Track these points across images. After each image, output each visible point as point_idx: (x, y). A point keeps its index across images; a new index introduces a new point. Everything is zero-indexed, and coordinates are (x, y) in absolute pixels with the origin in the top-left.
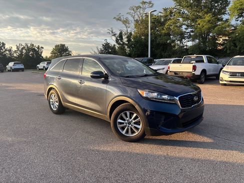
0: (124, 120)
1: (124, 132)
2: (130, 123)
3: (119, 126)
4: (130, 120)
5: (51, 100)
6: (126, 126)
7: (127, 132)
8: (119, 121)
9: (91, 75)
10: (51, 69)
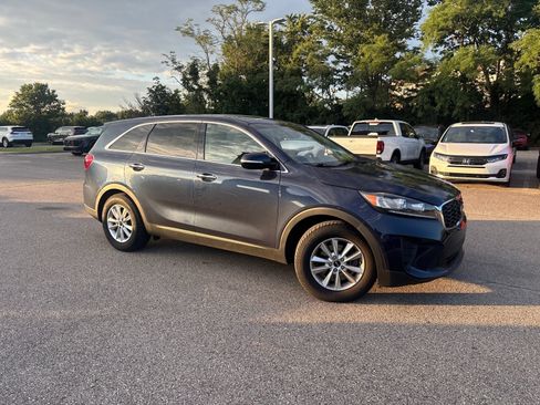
0: (326, 257)
1: (325, 283)
2: (337, 264)
3: (314, 271)
4: (340, 257)
5: (110, 219)
6: (329, 271)
7: (332, 282)
8: (315, 259)
9: (242, 161)
10: (107, 147)
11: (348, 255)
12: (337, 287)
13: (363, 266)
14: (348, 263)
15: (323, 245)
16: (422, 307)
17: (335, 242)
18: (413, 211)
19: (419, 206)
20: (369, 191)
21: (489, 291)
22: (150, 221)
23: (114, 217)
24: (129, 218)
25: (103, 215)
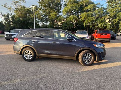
1: (86, 63)
2: (88, 58)
3: (84, 60)
6: (86, 60)
8: (84, 58)
9: (67, 39)
10: (22, 36)
11: (90, 57)
13: (92, 58)
14: (90, 58)
15: (86, 55)
21: (107, 61)
24: (31, 53)
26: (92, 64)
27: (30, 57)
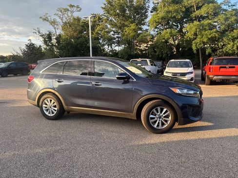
0: (155, 115)
1: (155, 126)
2: (160, 117)
3: (151, 121)
4: (161, 115)
5: (44, 105)
6: (156, 121)
7: (158, 126)
8: (151, 116)
10: (41, 72)
11: (164, 114)
12: (160, 127)
13: (170, 118)
14: (164, 117)
15: (154, 110)
16: (194, 132)
17: (159, 108)
18: (189, 94)
19: (192, 92)
20: (173, 87)
22: (67, 105)
23: (46, 104)
24: (55, 104)
25: (40, 104)
26: (170, 130)
27: (54, 111)
